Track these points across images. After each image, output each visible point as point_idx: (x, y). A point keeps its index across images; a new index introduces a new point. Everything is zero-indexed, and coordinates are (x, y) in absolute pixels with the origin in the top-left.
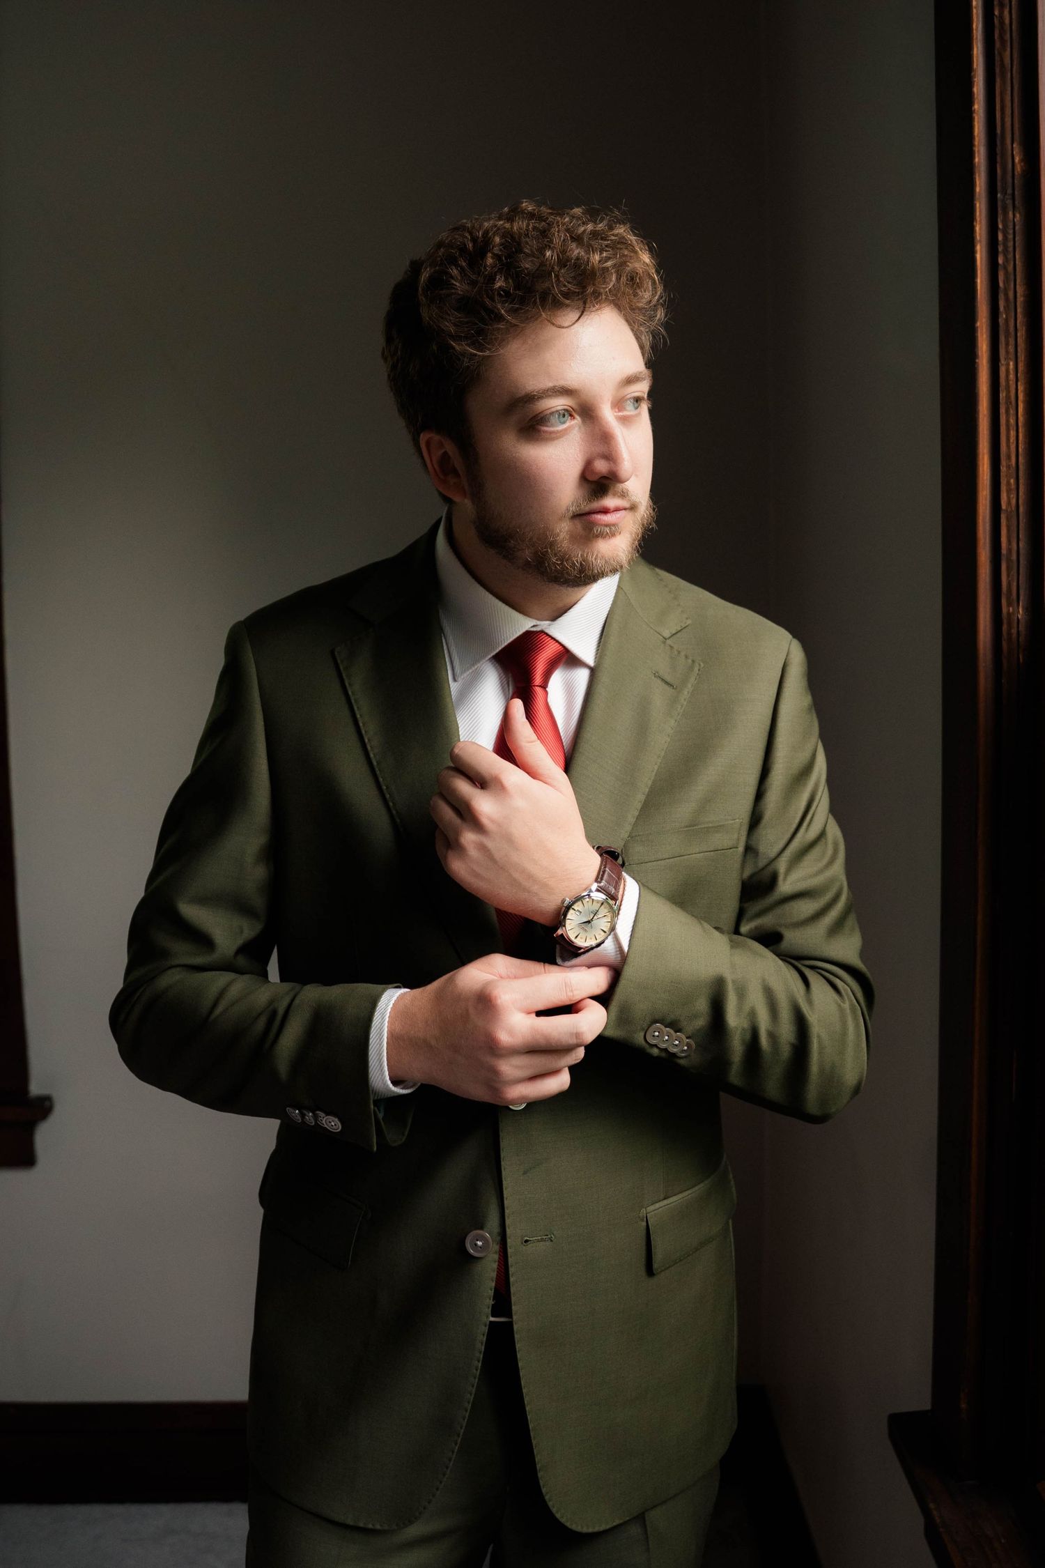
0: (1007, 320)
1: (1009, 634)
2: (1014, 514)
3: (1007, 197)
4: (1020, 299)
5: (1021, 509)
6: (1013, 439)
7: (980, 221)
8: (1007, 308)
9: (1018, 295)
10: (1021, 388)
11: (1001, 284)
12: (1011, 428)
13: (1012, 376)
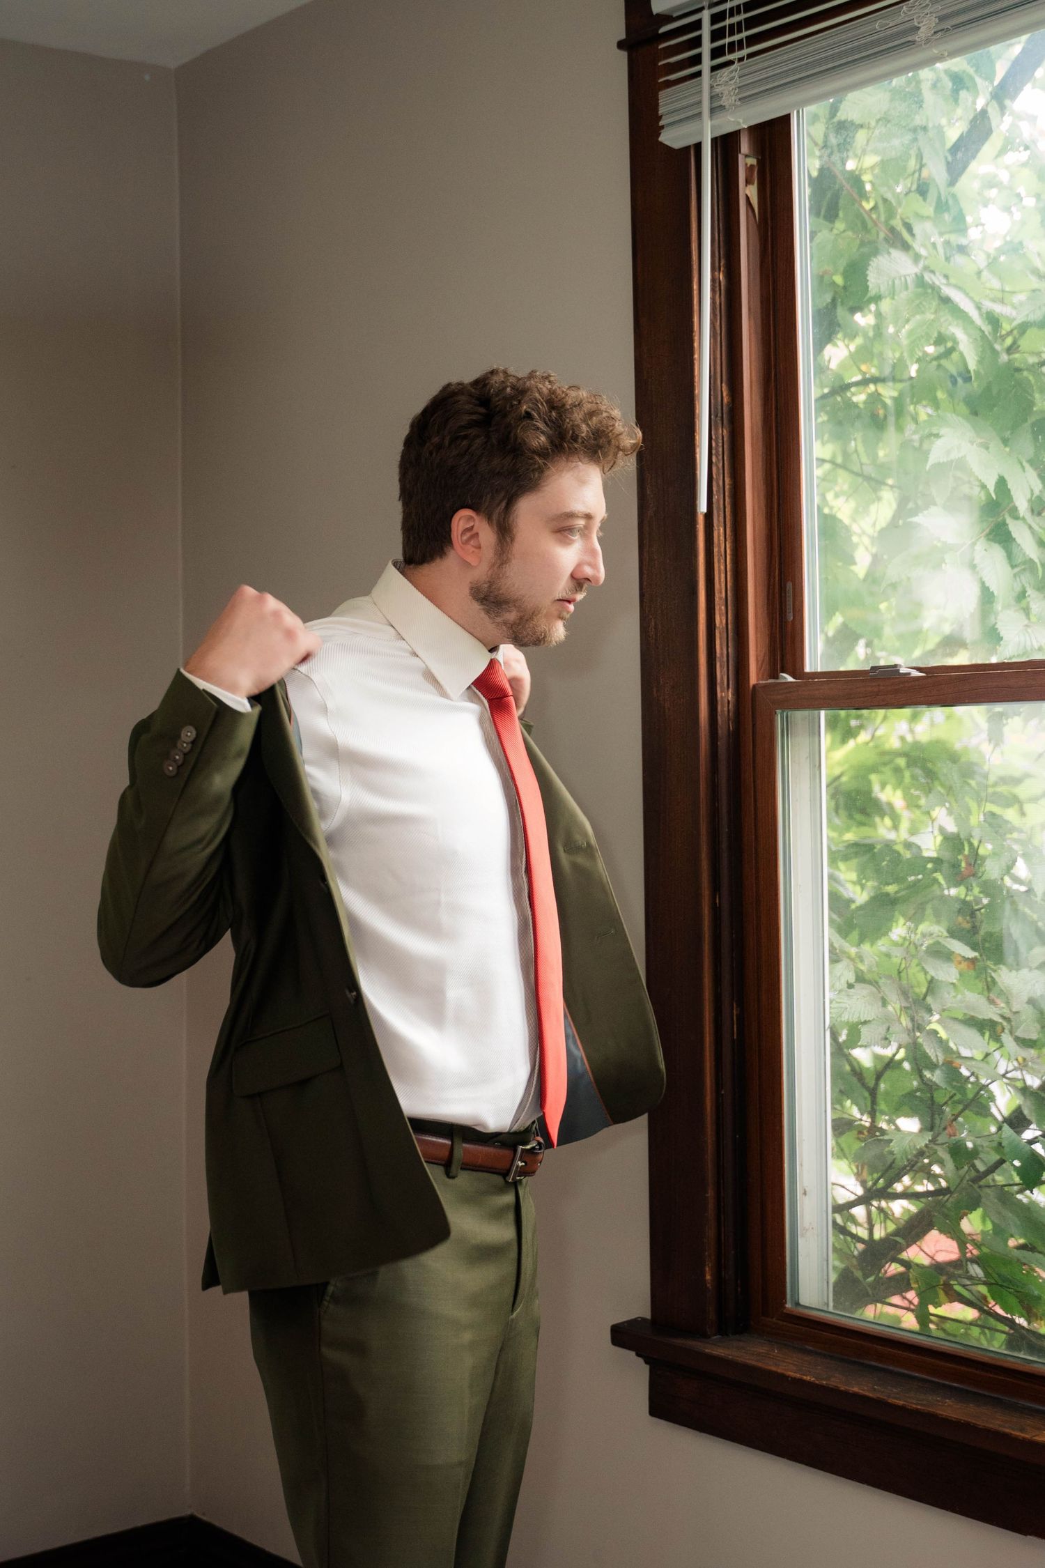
0: (718, 500)
1: (722, 711)
2: (725, 630)
3: (718, 418)
4: (727, 487)
5: (730, 627)
6: (723, 579)
7: (699, 433)
8: (718, 492)
9: (726, 485)
10: (728, 546)
11: (714, 476)
12: (722, 572)
13: (722, 538)
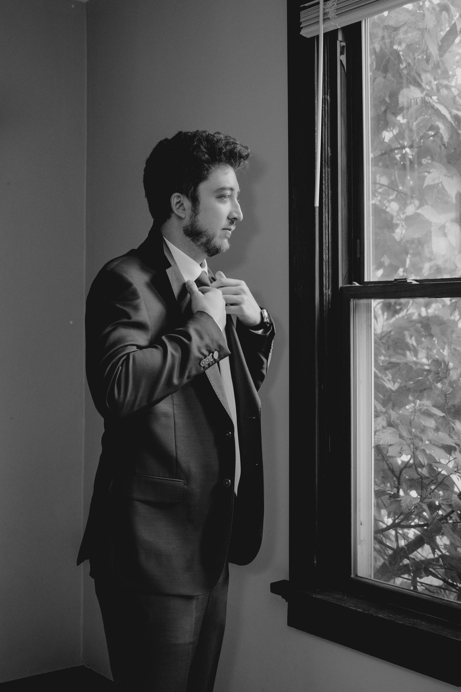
0: (325, 202)
1: (326, 299)
3: (326, 163)
5: (330, 259)
6: (327, 238)
8: (325, 197)
9: (329, 194)
10: (330, 222)
11: (324, 190)
12: (327, 235)
13: (327, 219)
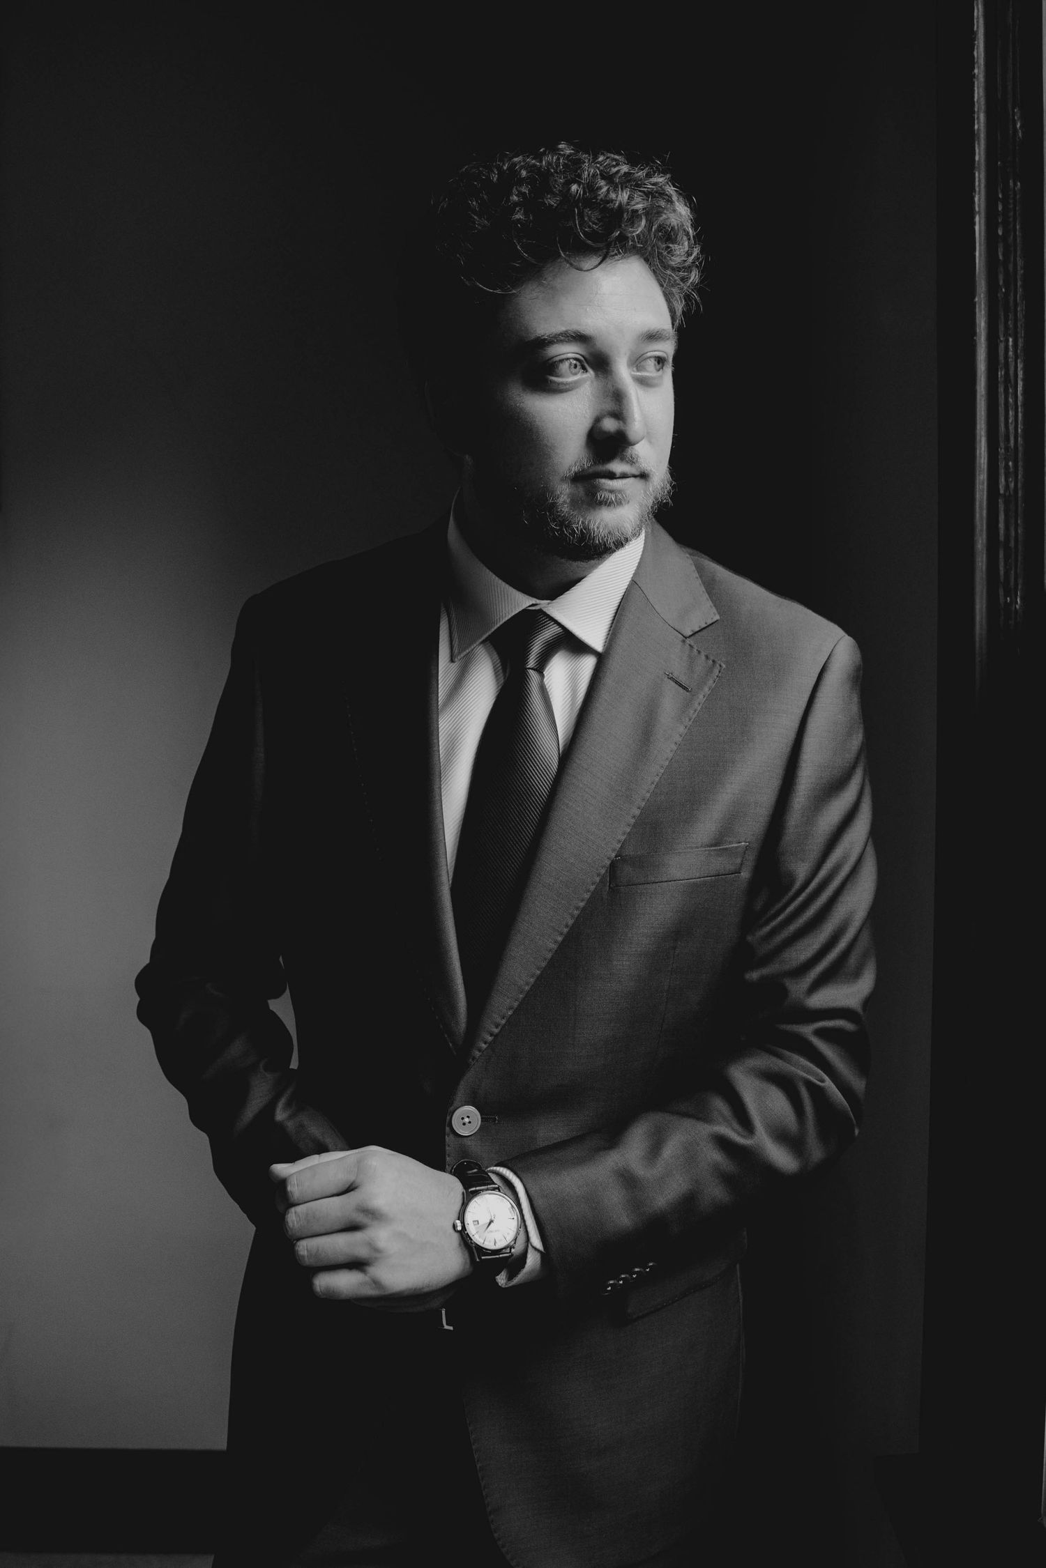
0: (1007, 294)
2: (1012, 499)
3: (1004, 164)
4: (1020, 273)
5: (1020, 494)
6: (1011, 420)
7: (980, 191)
9: (1018, 268)
10: (1020, 366)
11: (1001, 258)
12: (1010, 409)
13: (1011, 354)
